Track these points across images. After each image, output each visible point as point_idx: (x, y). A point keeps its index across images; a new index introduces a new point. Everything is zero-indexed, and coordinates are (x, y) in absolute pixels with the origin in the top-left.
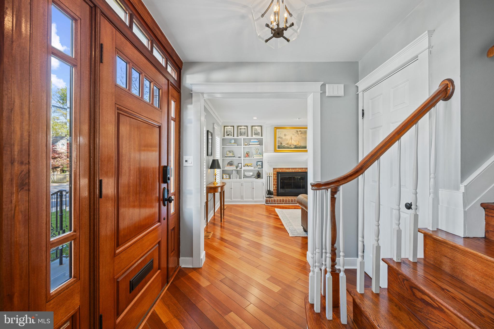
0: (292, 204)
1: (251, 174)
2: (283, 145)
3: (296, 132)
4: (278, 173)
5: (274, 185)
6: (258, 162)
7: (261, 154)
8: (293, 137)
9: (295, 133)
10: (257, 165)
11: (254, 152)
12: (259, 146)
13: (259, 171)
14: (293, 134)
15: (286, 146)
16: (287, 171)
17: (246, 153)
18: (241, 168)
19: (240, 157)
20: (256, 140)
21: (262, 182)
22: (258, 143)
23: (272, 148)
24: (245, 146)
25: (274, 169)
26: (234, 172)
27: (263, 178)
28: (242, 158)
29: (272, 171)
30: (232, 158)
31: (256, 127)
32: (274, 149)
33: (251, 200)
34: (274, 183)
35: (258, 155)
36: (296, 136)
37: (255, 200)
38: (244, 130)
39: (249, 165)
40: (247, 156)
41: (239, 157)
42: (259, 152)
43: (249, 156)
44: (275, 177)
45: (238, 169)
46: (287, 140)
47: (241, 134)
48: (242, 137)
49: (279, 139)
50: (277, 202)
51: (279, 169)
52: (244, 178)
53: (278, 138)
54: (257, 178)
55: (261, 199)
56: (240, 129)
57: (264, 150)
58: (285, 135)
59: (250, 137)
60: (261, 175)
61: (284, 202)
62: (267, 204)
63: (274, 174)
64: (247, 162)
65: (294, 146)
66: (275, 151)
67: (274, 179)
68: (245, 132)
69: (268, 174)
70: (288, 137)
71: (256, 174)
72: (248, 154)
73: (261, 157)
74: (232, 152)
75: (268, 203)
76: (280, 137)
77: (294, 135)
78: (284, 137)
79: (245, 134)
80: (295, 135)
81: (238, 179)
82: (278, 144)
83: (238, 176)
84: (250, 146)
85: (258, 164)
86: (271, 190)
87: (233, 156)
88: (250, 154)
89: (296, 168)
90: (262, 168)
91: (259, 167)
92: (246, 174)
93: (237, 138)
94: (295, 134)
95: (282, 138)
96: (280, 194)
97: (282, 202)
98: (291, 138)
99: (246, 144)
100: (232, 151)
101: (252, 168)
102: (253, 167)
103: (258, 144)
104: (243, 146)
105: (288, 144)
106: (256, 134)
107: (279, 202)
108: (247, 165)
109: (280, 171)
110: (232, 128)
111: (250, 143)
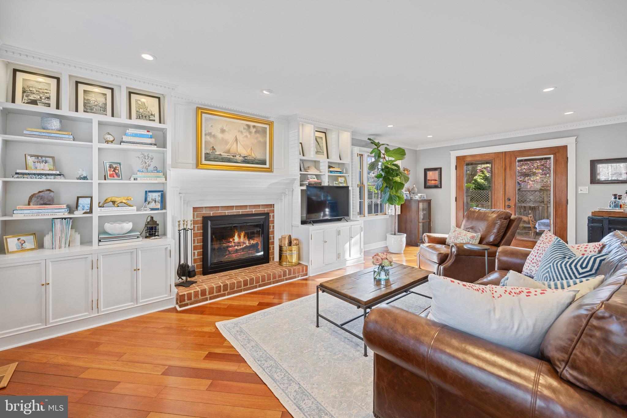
0: (245, 290)
1: (128, 226)
2: (218, 153)
3: (246, 127)
4: (205, 219)
5: (196, 249)
6: (150, 192)
7: (162, 171)
8: (240, 137)
9: (244, 129)
10: (146, 200)
11: (136, 164)
12: (154, 148)
13: (152, 218)
14: (239, 131)
15: (225, 155)
17: (111, 167)
18: (91, 212)
19: (85, 178)
20: (145, 132)
21: (166, 249)
22: (152, 141)
23: (191, 159)
24: (105, 146)
25: (195, 209)
26: (58, 225)
27: (165, 234)
28: (96, 181)
29: (190, 217)
30: (51, 179)
31: (144, 99)
32: (195, 162)
33: (130, 305)
36: (246, 136)
37: (142, 302)
38: (101, 100)
39: (118, 200)
40: (111, 176)
41: (80, 178)
42: (153, 165)
43: (117, 175)
44: (198, 230)
45: (78, 214)
46: (227, 143)
47: (88, 108)
48: (96, 118)
49: (208, 137)
50: (209, 294)
51: (208, 209)
52: (100, 241)
53: (206, 135)
54: (146, 237)
55: (165, 296)
56: (85, 91)
57: (169, 161)
58: (223, 131)
59: (123, 119)
60: (160, 228)
61: (227, 290)
62: (180, 306)
63: (195, 222)
64: (110, 194)
65: (241, 158)
66: (198, 165)
67: (195, 235)
68: (106, 104)
69: (182, 223)
70: (229, 137)
71: (142, 225)
72: (115, 169)
73: (163, 180)
74: (50, 160)
75: (187, 302)
76: (210, 134)
77: (242, 132)
78: (220, 136)
79: (105, 110)
80: (245, 134)
81: (78, 249)
82: (205, 149)
83: (78, 237)
84: (123, 146)
85: (149, 199)
86: (190, 264)
87: (54, 172)
88: (123, 170)
89: (247, 206)
90: (164, 207)
91: (153, 205)
92: (108, 227)
93: (74, 114)
94: (244, 131)
95: (214, 136)
96: (212, 268)
97: (222, 292)
98: (236, 140)
99: (110, 138)
100: (53, 158)
101: (132, 211)
102: (135, 208)
103: (151, 144)
104: (96, 145)
105: (228, 151)
106: (140, 116)
107: (215, 294)
108: (114, 202)
109: (211, 213)
110: (49, 84)
111: (125, 139)
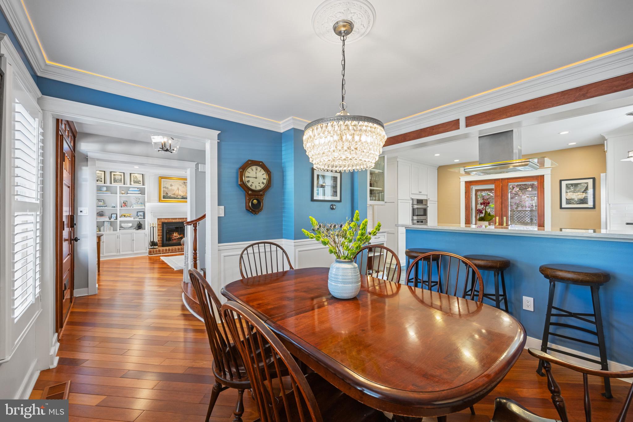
1: (130, 225)
2: (169, 195)
3: (183, 183)
4: (163, 223)
5: (158, 235)
6: (139, 212)
7: (143, 203)
8: (180, 188)
9: (182, 184)
10: (137, 215)
11: (134, 201)
12: (140, 195)
13: (140, 222)
14: (180, 185)
15: (173, 196)
16: (174, 221)
17: (123, 202)
18: (117, 219)
19: (114, 207)
20: (136, 189)
21: (144, 233)
22: (140, 192)
23: (157, 198)
24: (121, 195)
25: (158, 219)
26: (106, 224)
27: (145, 229)
28: (119, 208)
29: (156, 222)
30: (103, 208)
31: (136, 175)
32: (158, 199)
33: (131, 252)
34: (159, 234)
35: (137, 205)
36: (183, 187)
37: (135, 252)
38: (120, 177)
39: (126, 215)
40: (124, 206)
41: (112, 207)
42: (140, 201)
43: (126, 206)
44: (160, 228)
45: (112, 220)
46: (173, 190)
47: (115, 181)
48: (118, 185)
49: (164, 189)
51: (164, 219)
52: (120, 229)
53: (163, 188)
54: (137, 230)
55: (144, 251)
56: (114, 175)
57: (146, 200)
58: (171, 185)
59: (128, 185)
60: (143, 226)
62: (150, 255)
63: (158, 225)
64: (123, 213)
65: (181, 197)
66: (160, 200)
67: (158, 230)
68: (121, 179)
69: (152, 224)
70: (175, 188)
71: (136, 225)
72: (125, 203)
73: (144, 207)
74: (102, 201)
75: (152, 253)
76: (165, 187)
77: (181, 185)
78: (170, 188)
79: (121, 181)
80: (183, 186)
81: (112, 232)
82: (163, 194)
83: (112, 228)
84: (128, 195)
85: (138, 215)
86: (155, 240)
87: (104, 205)
88: (128, 204)
89: (184, 218)
90: (144, 218)
91: (140, 217)
92: (123, 225)
93: (111, 185)
94: (182, 185)
95: (167, 188)
96: (166, 244)
98: (178, 189)
99: (123, 192)
100: (103, 200)
101: (132, 219)
102: (133, 218)
103: (139, 194)
104: (118, 195)
105: (174, 194)
106: (135, 182)
108: (125, 216)
109: (166, 221)
110: (101, 174)
111: (129, 192)
